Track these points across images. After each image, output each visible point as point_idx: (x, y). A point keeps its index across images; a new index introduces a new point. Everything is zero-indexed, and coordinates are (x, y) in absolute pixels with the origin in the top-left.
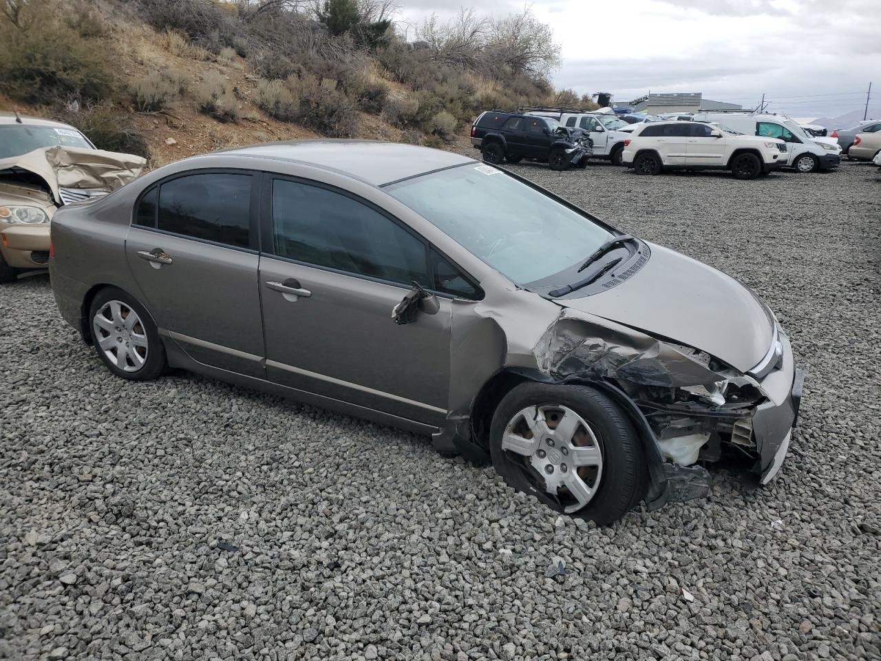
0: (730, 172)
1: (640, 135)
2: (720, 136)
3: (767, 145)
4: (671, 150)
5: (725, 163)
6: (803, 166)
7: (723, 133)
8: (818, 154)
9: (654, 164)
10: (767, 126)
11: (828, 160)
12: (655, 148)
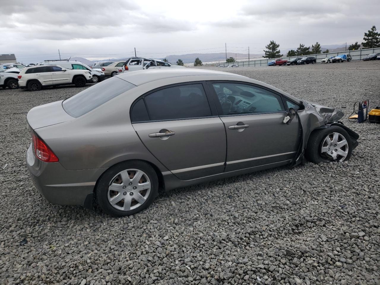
0: (74, 85)
1: (26, 73)
2: (65, 71)
3: (86, 73)
4: (44, 78)
5: (71, 81)
6: (94, 80)
7: (66, 69)
8: (98, 75)
9: (38, 86)
10: (76, 66)
11: (102, 77)
12: (36, 79)
